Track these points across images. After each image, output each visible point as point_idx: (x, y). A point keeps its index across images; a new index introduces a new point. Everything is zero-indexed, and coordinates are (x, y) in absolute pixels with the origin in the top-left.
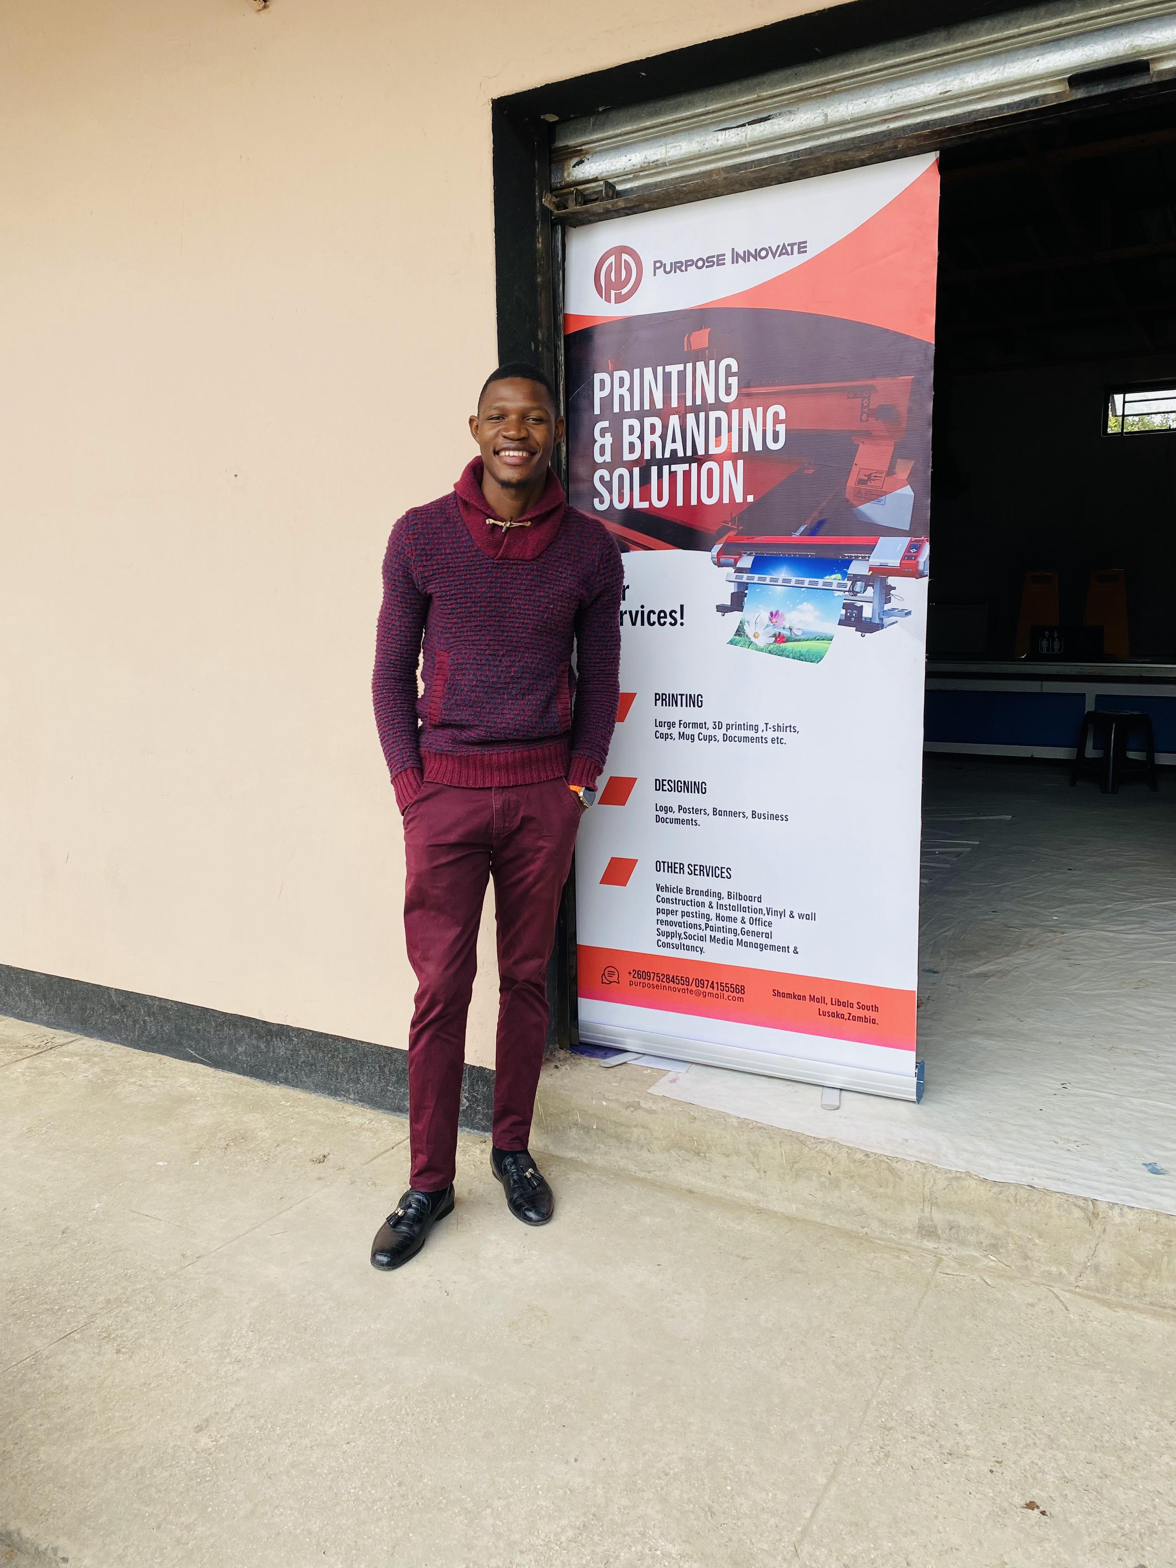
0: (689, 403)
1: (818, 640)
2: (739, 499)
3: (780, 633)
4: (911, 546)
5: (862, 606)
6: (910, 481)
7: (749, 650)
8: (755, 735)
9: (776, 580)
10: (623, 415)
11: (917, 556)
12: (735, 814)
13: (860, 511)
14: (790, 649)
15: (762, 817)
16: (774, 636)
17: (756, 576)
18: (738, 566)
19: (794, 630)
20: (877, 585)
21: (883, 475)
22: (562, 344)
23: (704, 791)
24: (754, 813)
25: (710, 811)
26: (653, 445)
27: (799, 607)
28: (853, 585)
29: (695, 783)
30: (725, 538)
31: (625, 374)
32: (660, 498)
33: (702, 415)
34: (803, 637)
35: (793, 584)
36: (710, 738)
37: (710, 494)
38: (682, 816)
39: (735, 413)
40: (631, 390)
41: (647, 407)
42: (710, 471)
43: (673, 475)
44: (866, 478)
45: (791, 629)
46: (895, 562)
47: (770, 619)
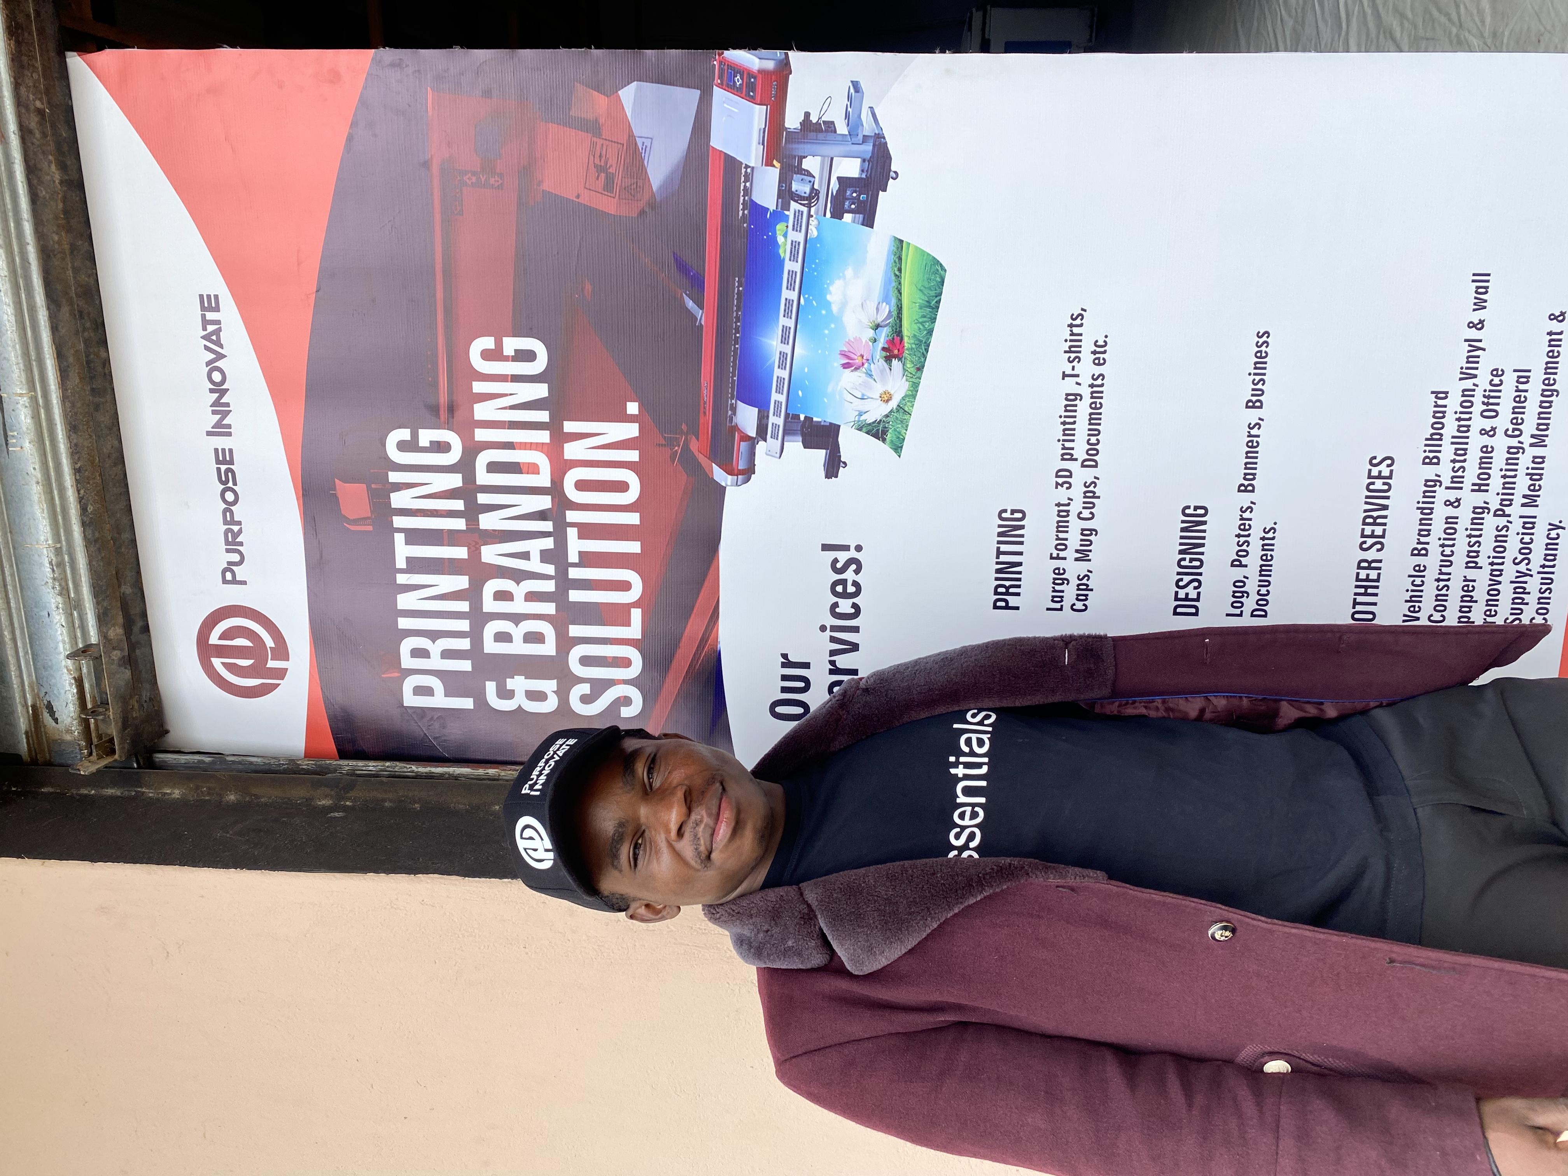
0: (460, 524)
1: (900, 270)
2: (631, 430)
3: (884, 349)
4: (730, 87)
5: (839, 178)
6: (612, 92)
7: (915, 412)
8: (1087, 400)
9: (783, 355)
10: (476, 652)
11: (749, 74)
12: (1252, 446)
13: (660, 188)
14: (916, 327)
15: (1259, 386)
16: (888, 359)
17: (775, 396)
18: (752, 433)
19: (880, 319)
20: (800, 149)
21: (600, 142)
22: (348, 765)
23: (1202, 512)
24: (1251, 405)
25: (1245, 499)
26: (531, 597)
27: (835, 309)
28: (797, 198)
29: (1183, 530)
30: (702, 459)
31: (407, 645)
32: (625, 586)
33: (483, 498)
34: (894, 301)
35: (791, 323)
36: (1090, 495)
37: (621, 487)
38: (1253, 561)
39: (481, 435)
40: (434, 636)
41: (463, 606)
42: (582, 485)
43: (587, 559)
44: (603, 175)
45: (877, 327)
46: (759, 114)
47: (857, 369)
